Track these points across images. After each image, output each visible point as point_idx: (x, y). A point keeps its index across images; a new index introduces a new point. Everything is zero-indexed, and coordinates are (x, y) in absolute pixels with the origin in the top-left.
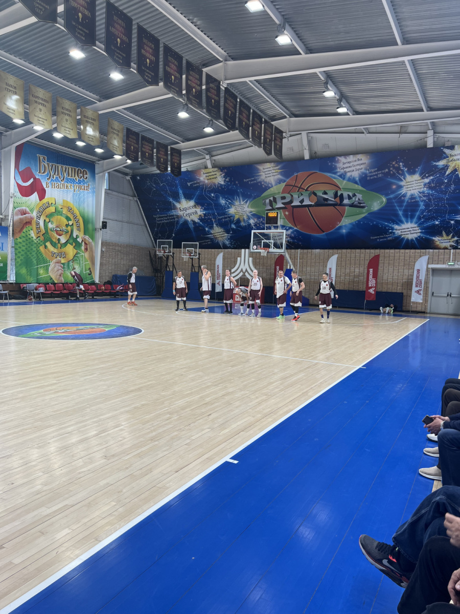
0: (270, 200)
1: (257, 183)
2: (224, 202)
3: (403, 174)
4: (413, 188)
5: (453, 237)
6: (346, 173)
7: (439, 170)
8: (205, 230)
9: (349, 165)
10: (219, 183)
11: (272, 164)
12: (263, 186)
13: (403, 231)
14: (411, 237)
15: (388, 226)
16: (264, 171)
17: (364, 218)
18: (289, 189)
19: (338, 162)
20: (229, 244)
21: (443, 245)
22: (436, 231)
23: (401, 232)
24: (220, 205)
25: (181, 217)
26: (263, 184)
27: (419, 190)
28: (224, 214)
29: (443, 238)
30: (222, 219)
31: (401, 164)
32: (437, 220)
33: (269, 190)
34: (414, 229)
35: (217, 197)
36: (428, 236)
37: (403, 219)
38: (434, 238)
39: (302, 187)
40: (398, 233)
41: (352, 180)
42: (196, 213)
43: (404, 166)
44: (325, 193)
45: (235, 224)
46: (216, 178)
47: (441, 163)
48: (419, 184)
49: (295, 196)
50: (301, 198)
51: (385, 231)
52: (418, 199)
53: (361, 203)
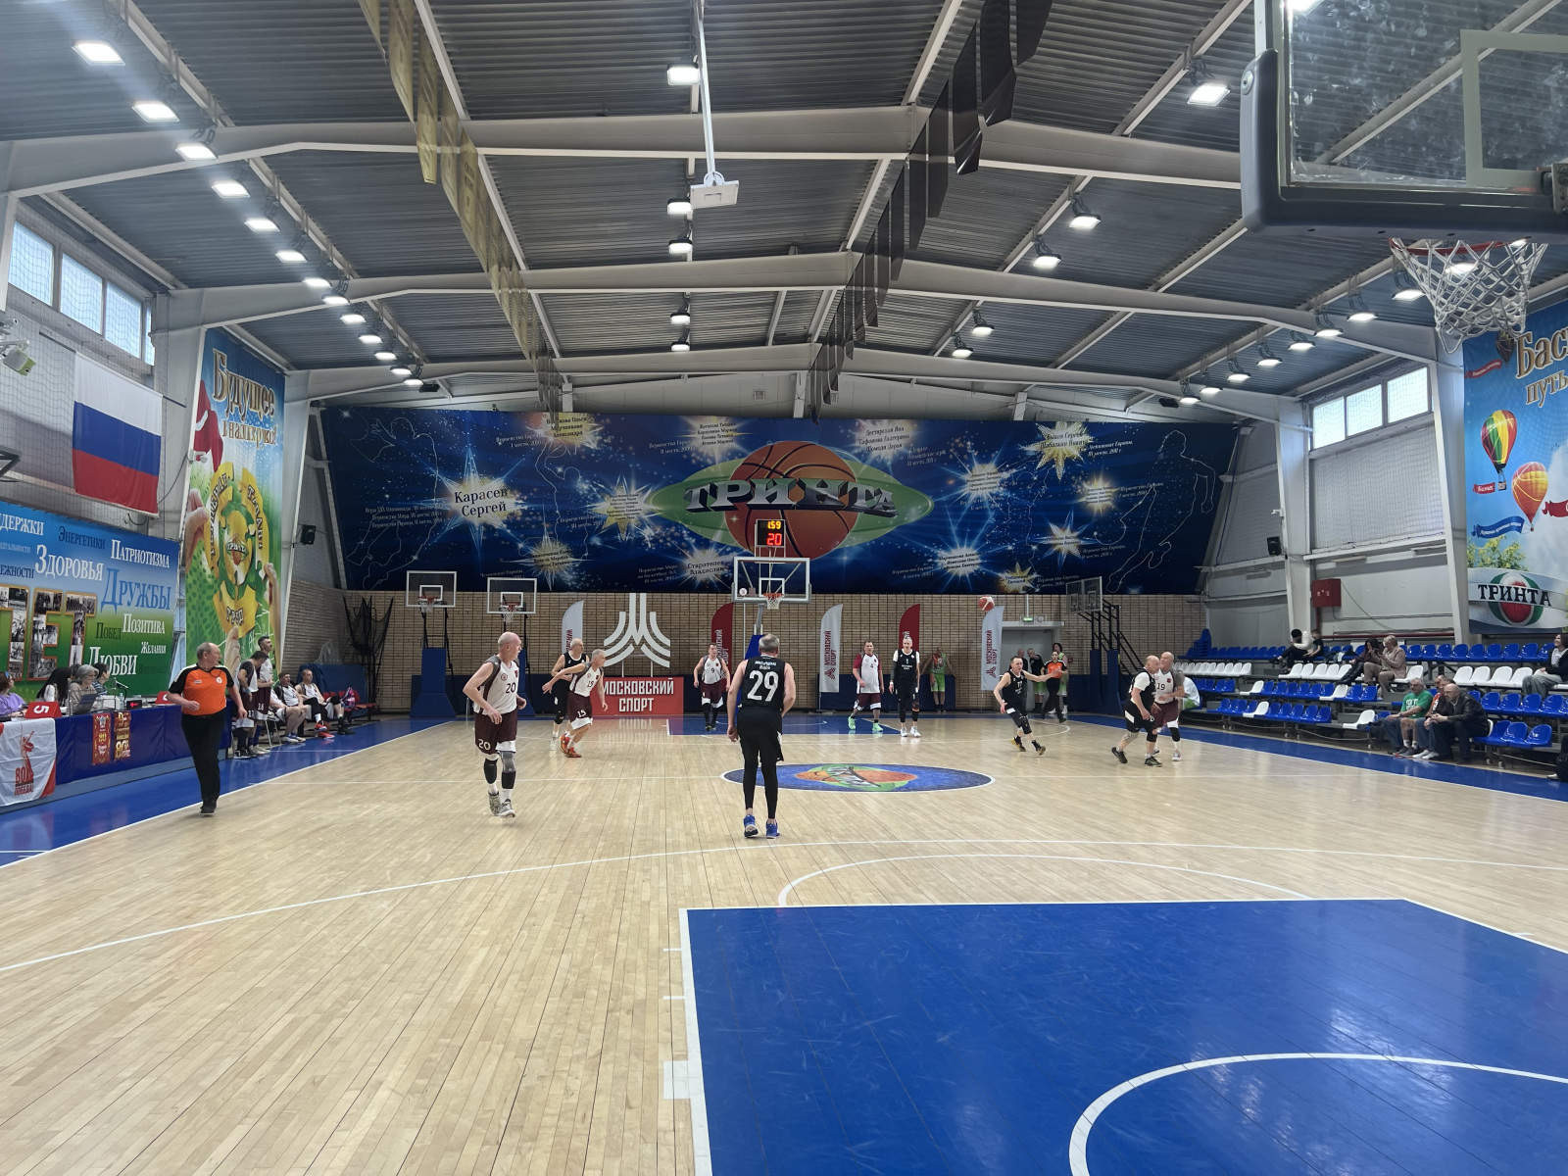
0: (703, 491)
1: (681, 454)
2: (586, 487)
3: (970, 462)
4: (984, 486)
5: (1031, 573)
6: (870, 450)
7: (1028, 459)
8: (517, 547)
9: (876, 437)
10: (583, 446)
11: (723, 420)
12: (694, 461)
13: (952, 560)
14: (963, 571)
15: (928, 551)
16: (702, 430)
17: (886, 535)
18: (748, 472)
19: (858, 429)
20: (571, 581)
21: (1012, 587)
22: (1004, 562)
23: (949, 563)
24: (576, 494)
25: (455, 514)
26: (694, 458)
27: (991, 490)
28: (580, 513)
29: (1015, 575)
30: (570, 523)
31: (969, 443)
32: (1011, 545)
33: (704, 470)
34: (971, 557)
35: (571, 476)
36: (991, 571)
37: (956, 540)
38: (1000, 575)
39: (778, 469)
40: (942, 563)
41: (880, 465)
42: (503, 507)
43: (973, 448)
44: (823, 485)
45: (602, 536)
46: (577, 434)
47: (1032, 448)
48: (992, 480)
49: (760, 486)
50: (772, 491)
51: (921, 559)
52: (987, 506)
53: (888, 508)
